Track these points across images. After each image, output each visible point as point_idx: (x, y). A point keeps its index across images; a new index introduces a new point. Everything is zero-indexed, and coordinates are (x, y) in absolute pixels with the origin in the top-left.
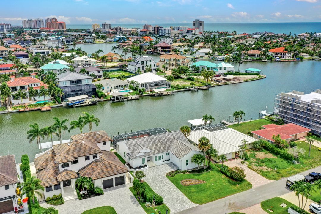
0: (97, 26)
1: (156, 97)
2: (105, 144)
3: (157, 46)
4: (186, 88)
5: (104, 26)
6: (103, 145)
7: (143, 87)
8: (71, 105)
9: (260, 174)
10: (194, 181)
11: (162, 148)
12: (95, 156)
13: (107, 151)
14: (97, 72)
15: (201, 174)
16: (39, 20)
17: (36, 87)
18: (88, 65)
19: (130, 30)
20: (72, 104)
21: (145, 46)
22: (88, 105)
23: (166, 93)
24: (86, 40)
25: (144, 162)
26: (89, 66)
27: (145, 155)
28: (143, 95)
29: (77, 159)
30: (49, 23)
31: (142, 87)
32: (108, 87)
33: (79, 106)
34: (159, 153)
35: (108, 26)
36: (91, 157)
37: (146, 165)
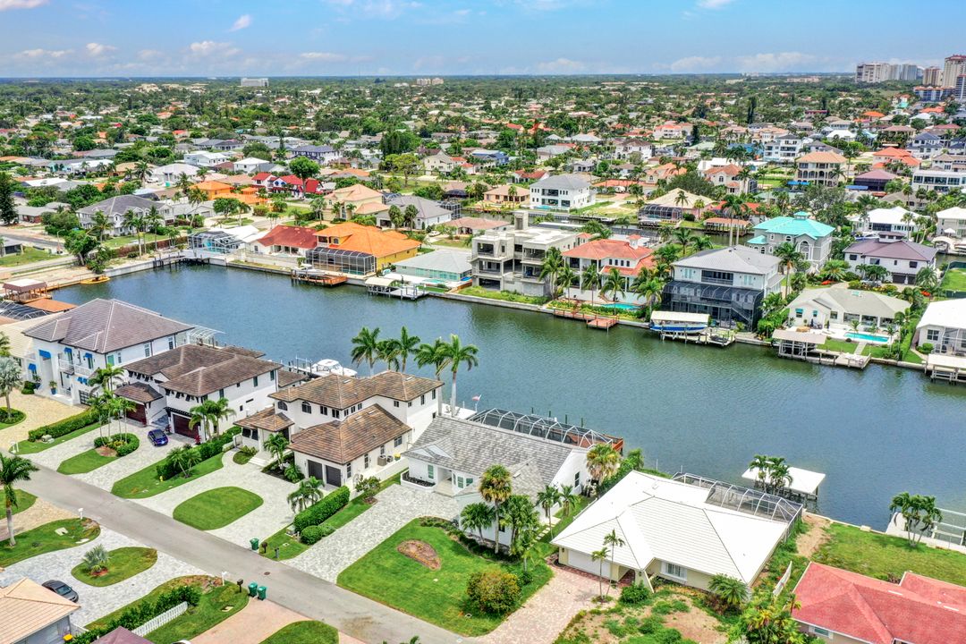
2: (398, 405)
6: (395, 405)
7: (936, 338)
8: (657, 330)
12: (336, 413)
14: (908, 263)
17: (623, 269)
18: (890, 237)
20: (661, 328)
25: (431, 475)
31: (930, 338)
32: (816, 312)
33: (674, 338)
36: (330, 411)
37: (433, 484)
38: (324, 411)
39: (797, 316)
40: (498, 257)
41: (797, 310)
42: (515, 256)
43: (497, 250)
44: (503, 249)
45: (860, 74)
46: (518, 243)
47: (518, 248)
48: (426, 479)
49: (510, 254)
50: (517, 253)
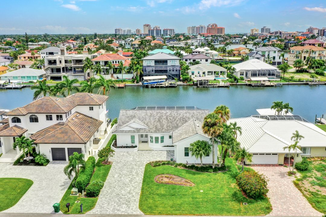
0: (256, 30)
1: (253, 86)
2: (92, 110)
3: (304, 43)
4: (303, 81)
5: (263, 30)
6: (90, 110)
7: (243, 75)
8: (146, 84)
9: (306, 197)
10: (180, 179)
11: (165, 126)
12: (59, 117)
13: (94, 119)
14: (205, 60)
15: (199, 174)
16: (201, 26)
18: (196, 52)
19: (290, 34)
20: (148, 83)
21: (291, 44)
22: (165, 87)
23: (267, 83)
24: (232, 41)
25: (133, 142)
26: (198, 53)
27: (134, 131)
28: (238, 83)
29: (36, 116)
30: (209, 28)
31: (241, 75)
32: (199, 72)
33: (154, 86)
34: (155, 132)
35: (268, 30)
36: (54, 117)
37: (136, 147)
38: (49, 118)
39: (192, 75)
40: (58, 65)
41: (192, 72)
42: (65, 65)
43: (58, 62)
44: (60, 62)
45: (116, 32)
46: (66, 59)
47: (66, 61)
48: (130, 144)
49: (63, 65)
50: (66, 64)
